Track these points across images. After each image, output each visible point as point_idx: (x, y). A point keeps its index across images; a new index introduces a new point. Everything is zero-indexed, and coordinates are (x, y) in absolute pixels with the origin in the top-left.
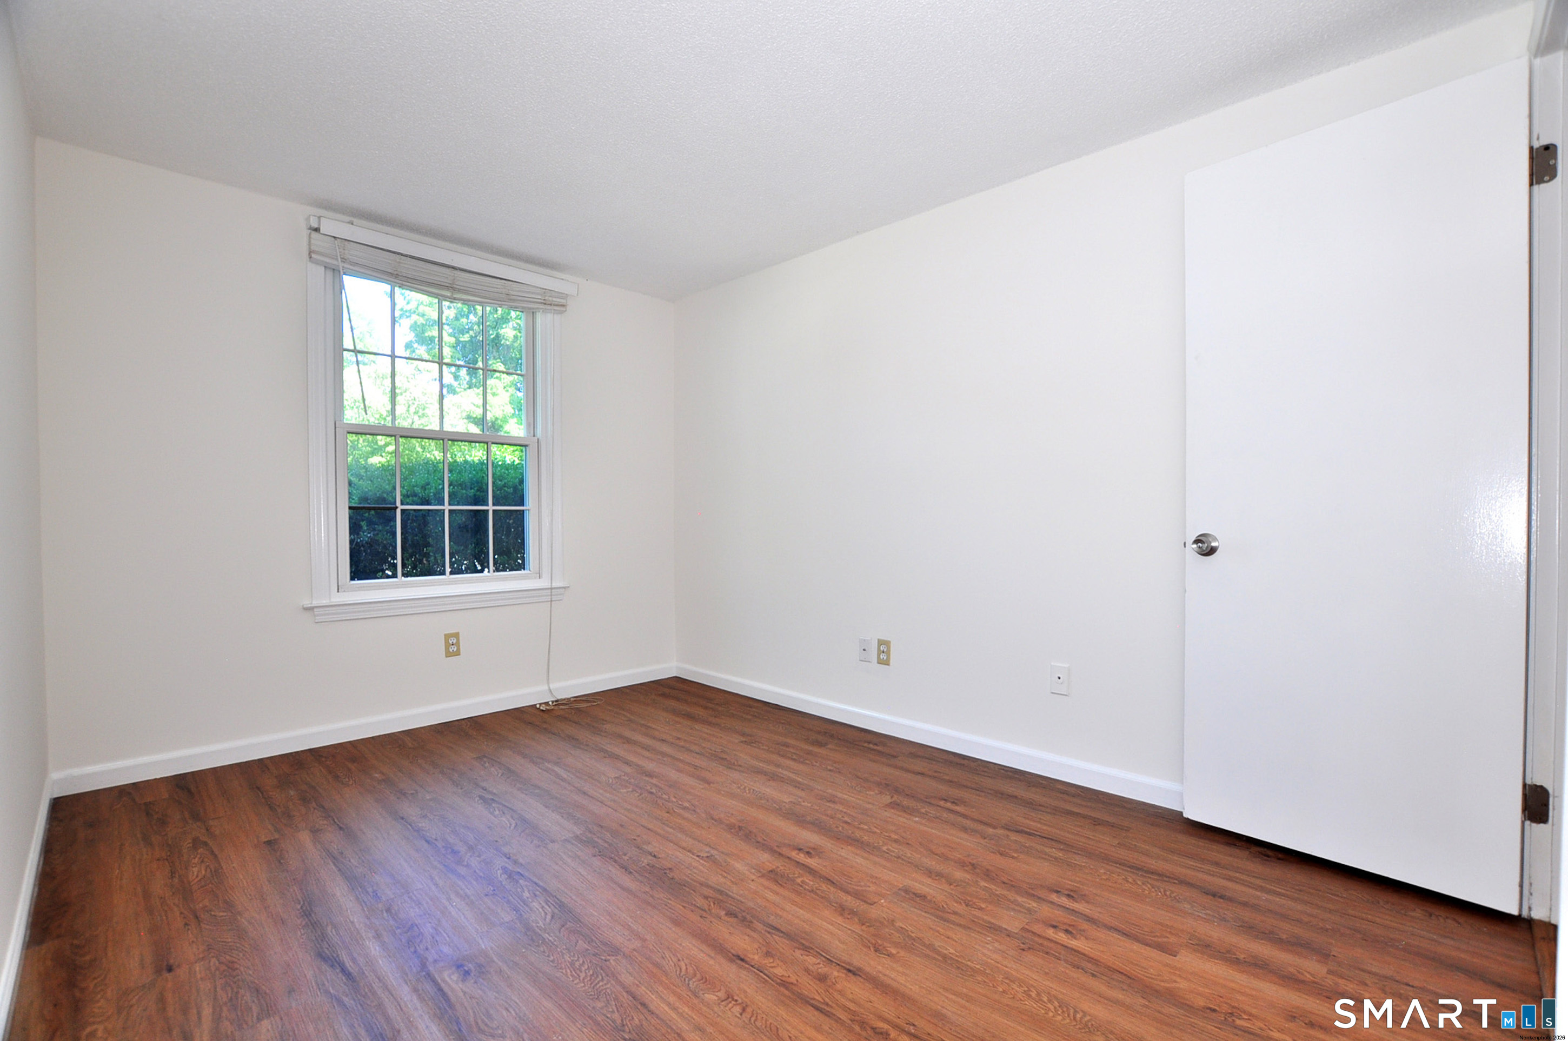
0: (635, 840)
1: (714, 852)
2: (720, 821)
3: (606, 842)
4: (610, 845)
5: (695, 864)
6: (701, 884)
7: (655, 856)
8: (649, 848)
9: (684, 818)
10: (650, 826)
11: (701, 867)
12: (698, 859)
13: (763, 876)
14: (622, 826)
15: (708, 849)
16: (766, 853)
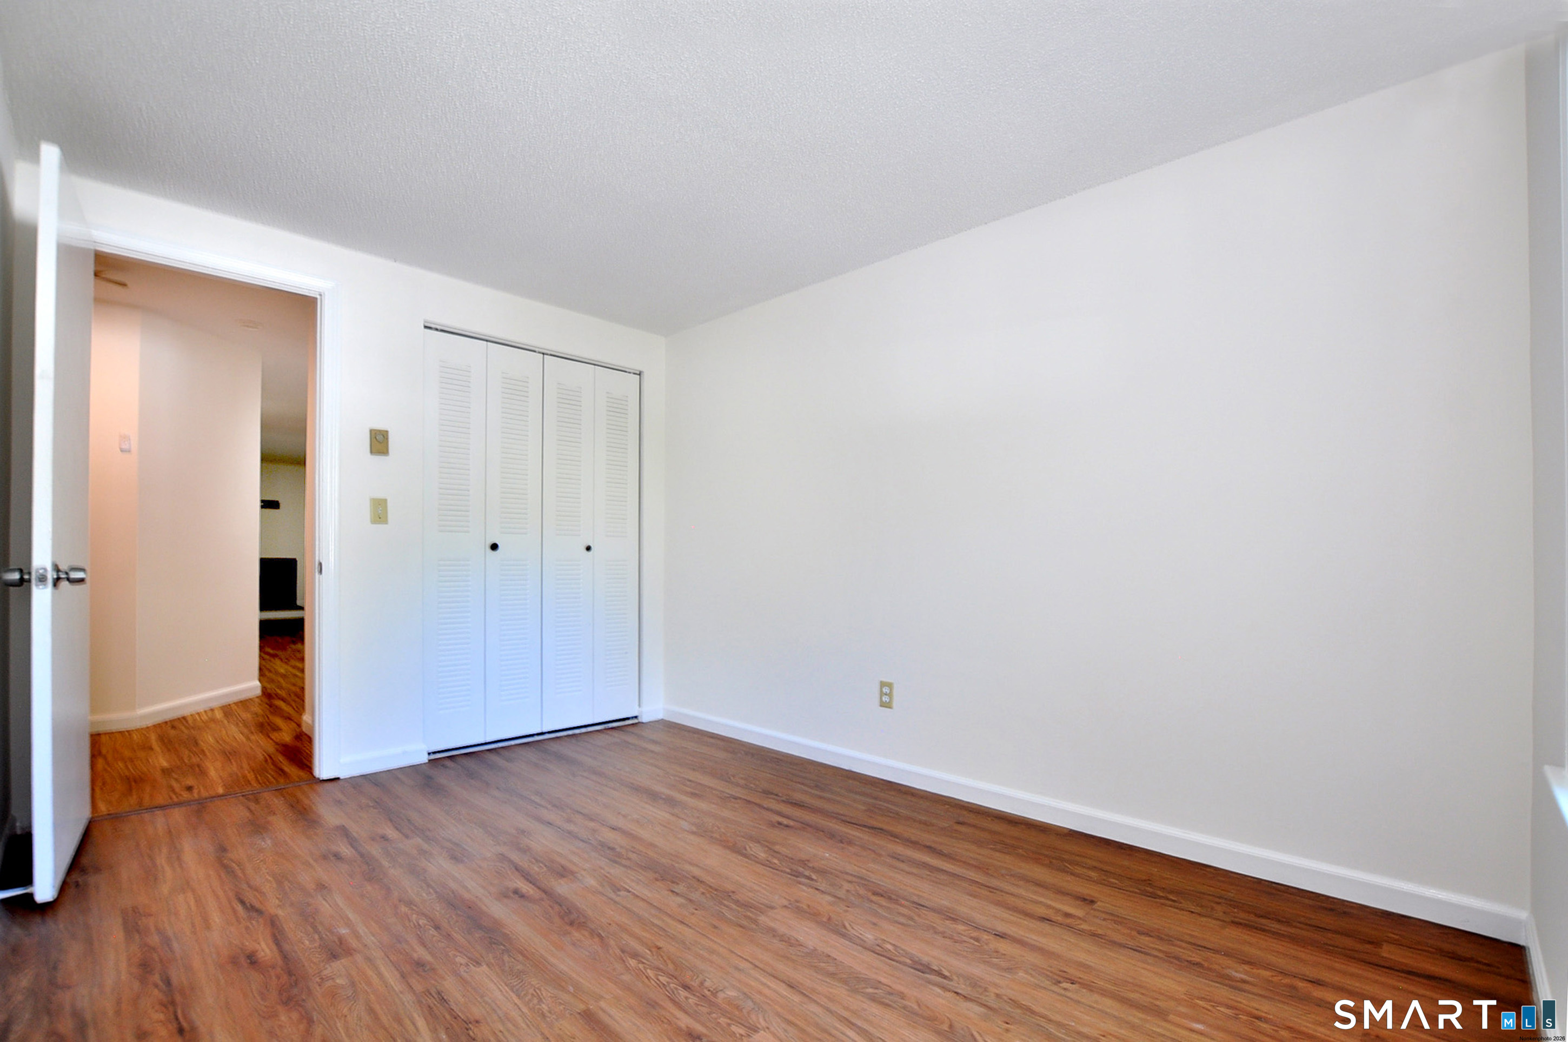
0: (696, 910)
1: (613, 896)
2: (594, 933)
3: (727, 907)
4: (721, 903)
5: (633, 884)
6: (630, 868)
7: (672, 891)
8: (680, 900)
9: (638, 938)
10: (680, 926)
11: (628, 881)
12: (630, 889)
13: (572, 873)
14: (715, 927)
15: (617, 899)
16: (559, 894)
